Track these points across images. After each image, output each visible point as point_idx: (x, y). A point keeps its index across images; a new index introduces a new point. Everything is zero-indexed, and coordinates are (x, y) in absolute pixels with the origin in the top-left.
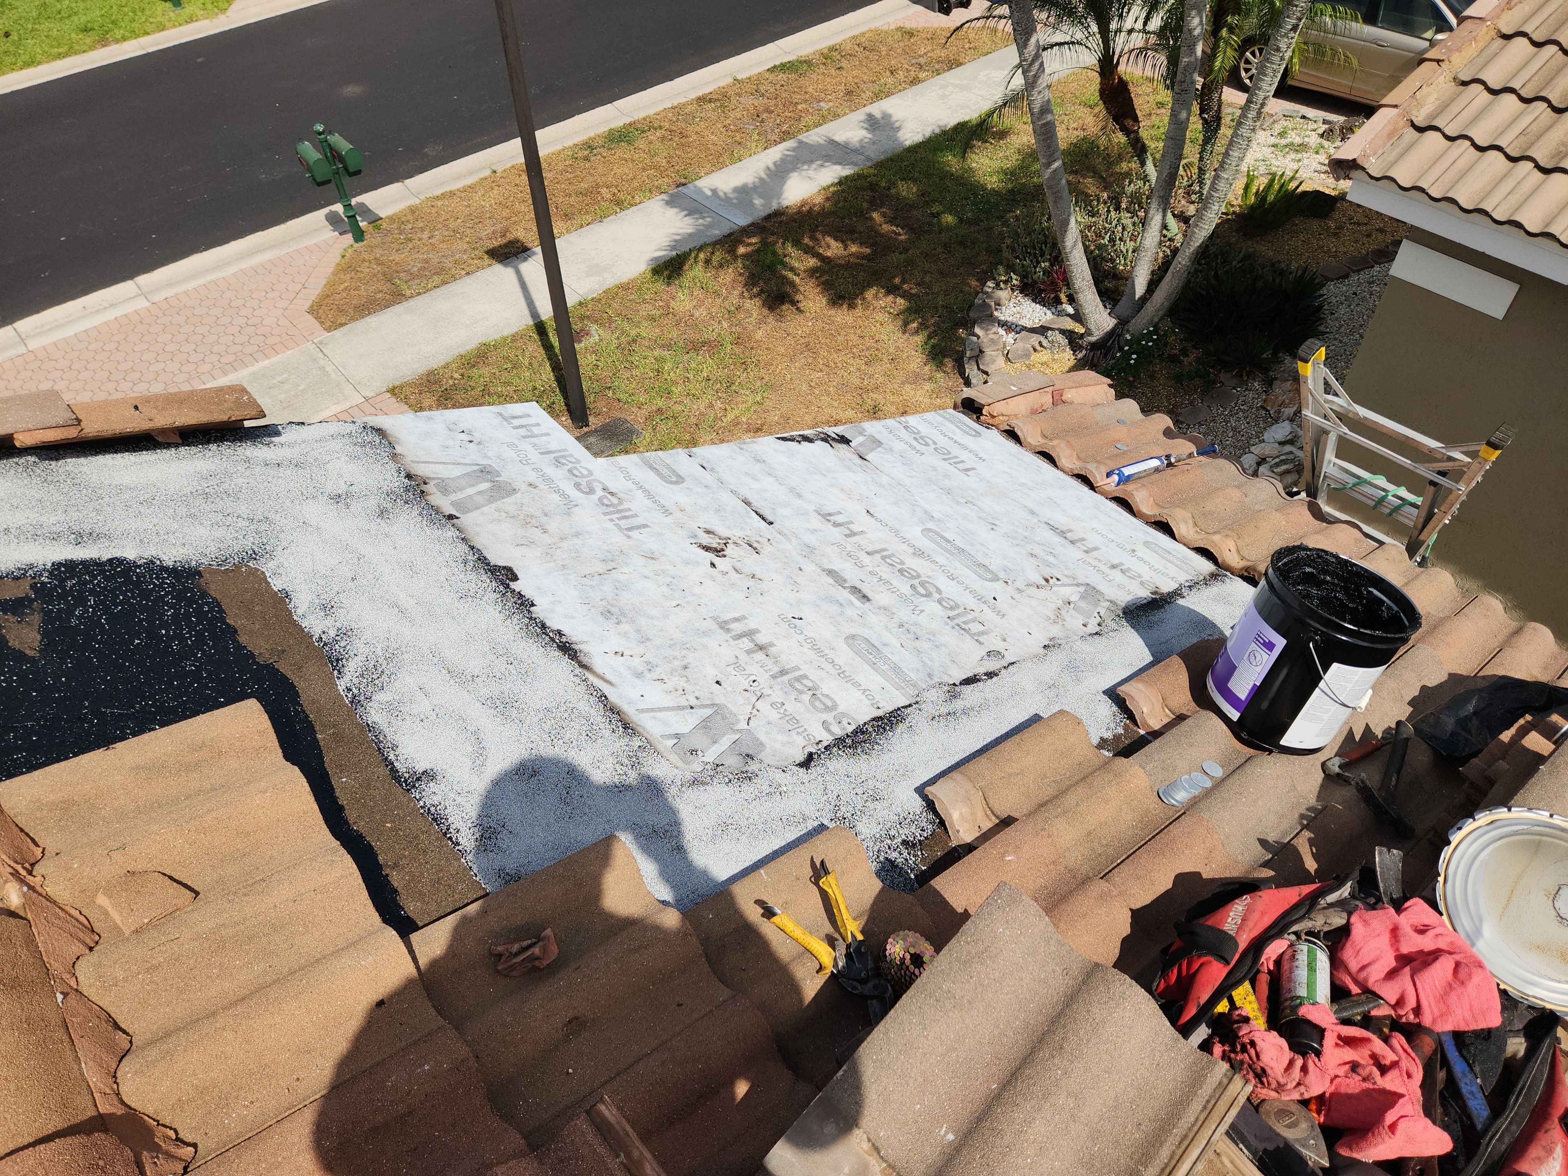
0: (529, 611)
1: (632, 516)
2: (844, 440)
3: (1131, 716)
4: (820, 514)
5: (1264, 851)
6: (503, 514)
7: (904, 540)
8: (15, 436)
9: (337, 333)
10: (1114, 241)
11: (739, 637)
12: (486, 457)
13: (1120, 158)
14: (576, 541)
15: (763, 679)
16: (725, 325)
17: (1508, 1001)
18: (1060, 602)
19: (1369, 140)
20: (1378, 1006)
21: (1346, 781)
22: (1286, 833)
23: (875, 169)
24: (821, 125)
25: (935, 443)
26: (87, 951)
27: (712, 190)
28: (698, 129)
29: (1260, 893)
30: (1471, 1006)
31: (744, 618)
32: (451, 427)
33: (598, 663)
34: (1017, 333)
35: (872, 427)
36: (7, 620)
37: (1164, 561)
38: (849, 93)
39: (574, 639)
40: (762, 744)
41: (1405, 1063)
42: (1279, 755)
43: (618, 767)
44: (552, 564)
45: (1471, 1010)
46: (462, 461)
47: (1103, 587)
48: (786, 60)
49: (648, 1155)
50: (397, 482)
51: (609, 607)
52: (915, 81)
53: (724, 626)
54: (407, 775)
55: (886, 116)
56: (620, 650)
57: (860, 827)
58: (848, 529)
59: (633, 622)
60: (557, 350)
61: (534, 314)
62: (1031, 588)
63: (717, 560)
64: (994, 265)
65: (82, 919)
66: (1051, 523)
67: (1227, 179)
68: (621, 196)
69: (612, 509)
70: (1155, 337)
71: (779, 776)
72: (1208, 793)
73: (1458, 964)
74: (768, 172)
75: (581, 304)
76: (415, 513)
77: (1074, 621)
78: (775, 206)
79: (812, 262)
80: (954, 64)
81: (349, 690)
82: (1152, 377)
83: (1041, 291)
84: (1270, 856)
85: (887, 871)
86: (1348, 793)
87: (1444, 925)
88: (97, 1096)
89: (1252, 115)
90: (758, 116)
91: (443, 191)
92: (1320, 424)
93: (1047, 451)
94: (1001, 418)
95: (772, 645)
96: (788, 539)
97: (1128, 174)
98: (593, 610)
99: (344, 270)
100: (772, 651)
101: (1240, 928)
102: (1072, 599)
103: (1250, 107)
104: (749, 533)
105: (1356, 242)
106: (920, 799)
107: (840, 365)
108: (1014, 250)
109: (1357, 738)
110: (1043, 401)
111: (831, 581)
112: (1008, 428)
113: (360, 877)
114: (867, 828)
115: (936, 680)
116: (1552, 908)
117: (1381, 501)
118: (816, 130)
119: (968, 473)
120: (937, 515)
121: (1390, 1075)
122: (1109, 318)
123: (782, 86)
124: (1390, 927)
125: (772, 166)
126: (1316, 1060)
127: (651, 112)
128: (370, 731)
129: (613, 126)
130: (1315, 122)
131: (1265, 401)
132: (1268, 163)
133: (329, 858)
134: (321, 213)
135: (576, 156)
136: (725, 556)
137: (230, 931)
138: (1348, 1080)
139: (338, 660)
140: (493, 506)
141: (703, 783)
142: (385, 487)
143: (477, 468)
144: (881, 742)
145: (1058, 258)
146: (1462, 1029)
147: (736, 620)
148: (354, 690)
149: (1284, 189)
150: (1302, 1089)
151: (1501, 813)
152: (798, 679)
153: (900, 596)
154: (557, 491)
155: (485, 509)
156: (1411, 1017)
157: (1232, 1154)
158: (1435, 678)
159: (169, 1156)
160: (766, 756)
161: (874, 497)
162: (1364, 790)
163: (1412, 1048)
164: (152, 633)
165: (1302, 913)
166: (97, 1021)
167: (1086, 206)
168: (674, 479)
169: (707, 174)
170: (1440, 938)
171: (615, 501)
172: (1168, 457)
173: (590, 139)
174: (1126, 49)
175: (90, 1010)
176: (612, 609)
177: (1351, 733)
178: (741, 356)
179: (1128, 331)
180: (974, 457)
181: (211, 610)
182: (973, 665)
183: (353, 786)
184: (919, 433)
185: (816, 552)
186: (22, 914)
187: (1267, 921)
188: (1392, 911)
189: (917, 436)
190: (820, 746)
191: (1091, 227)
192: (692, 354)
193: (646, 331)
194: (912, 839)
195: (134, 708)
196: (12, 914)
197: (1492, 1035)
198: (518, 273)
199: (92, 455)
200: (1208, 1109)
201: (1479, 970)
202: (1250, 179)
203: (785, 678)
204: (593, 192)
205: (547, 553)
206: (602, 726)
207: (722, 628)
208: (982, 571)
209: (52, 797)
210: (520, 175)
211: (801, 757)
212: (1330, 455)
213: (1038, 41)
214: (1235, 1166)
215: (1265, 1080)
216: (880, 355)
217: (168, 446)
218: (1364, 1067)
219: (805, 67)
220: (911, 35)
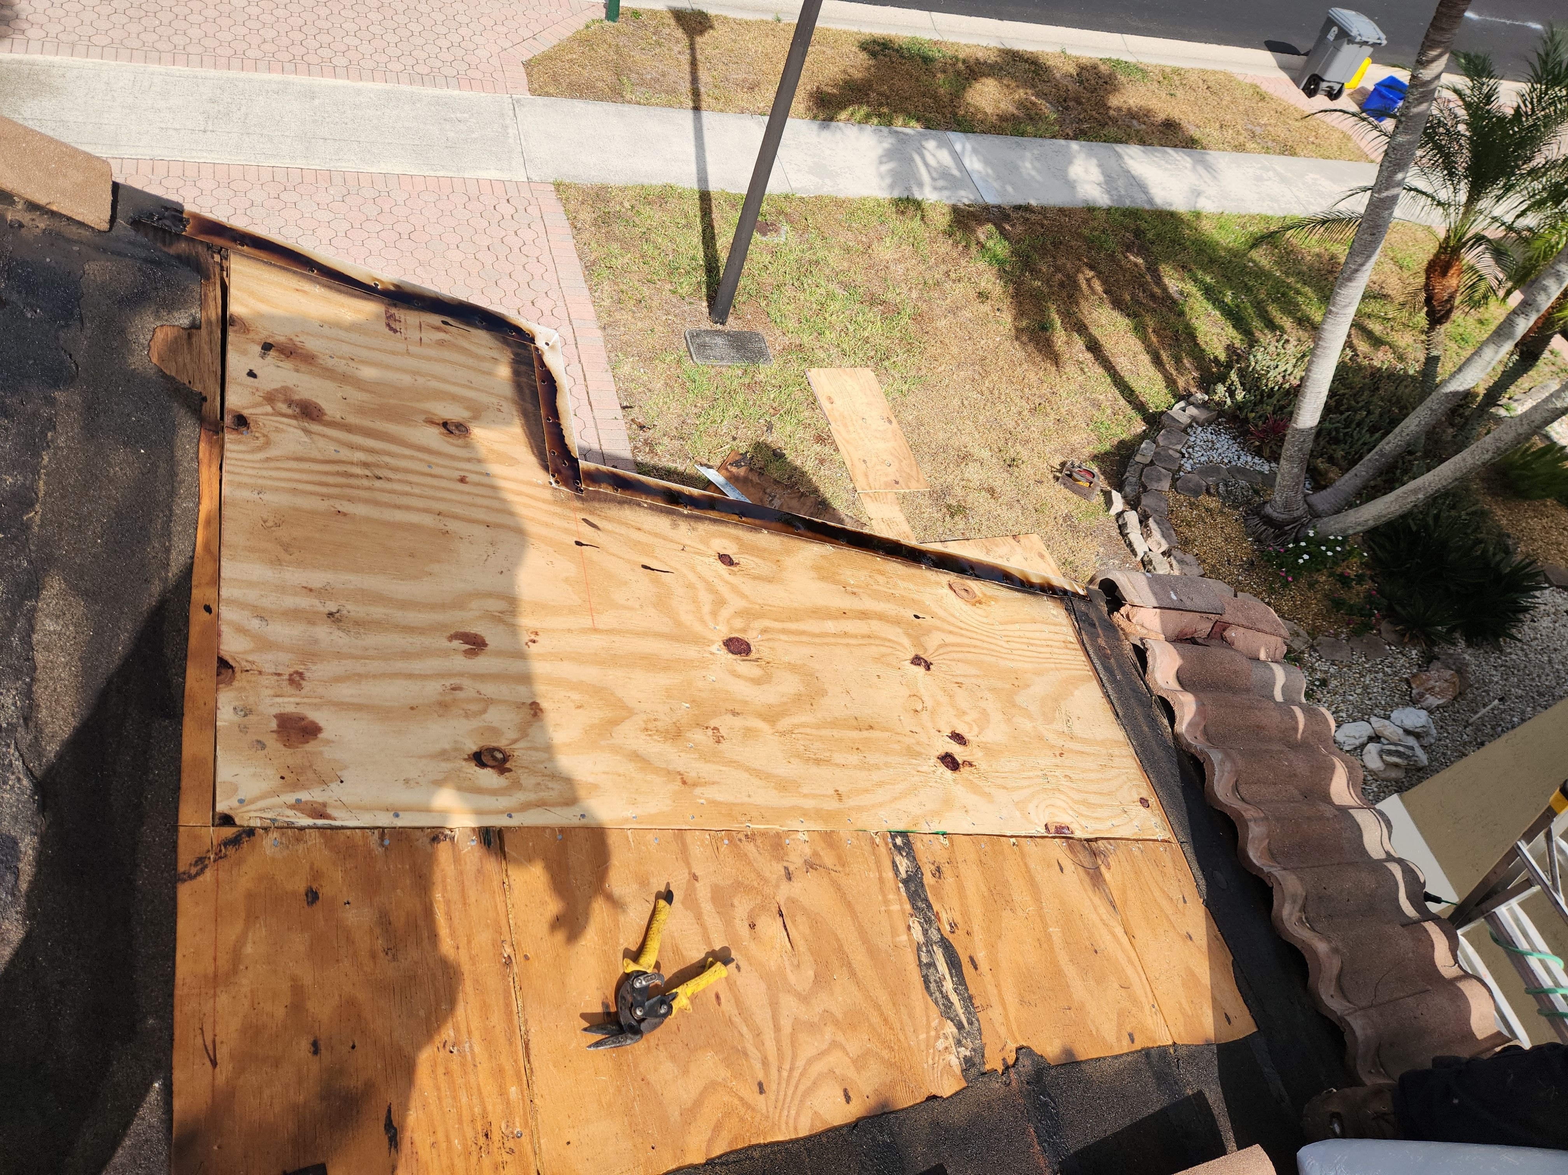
9: (540, 100)
16: (914, 294)
23: (1150, 215)
24: (1121, 143)
38: (1168, 125)
48: (1123, 59)
70: (1339, 549)
75: (786, 197)
82: (1312, 586)
83: (1247, 432)
91: (718, 12)
93: (1172, 703)
99: (581, 42)
108: (1244, 375)
110: (1199, 627)
112: (1139, 643)
123: (1106, 82)
127: (963, 41)
129: (918, 36)
131: (1414, 676)
173: (889, 39)
178: (912, 335)
179: (1314, 527)
192: (866, 307)
219: (1139, 76)
220: (1263, 99)
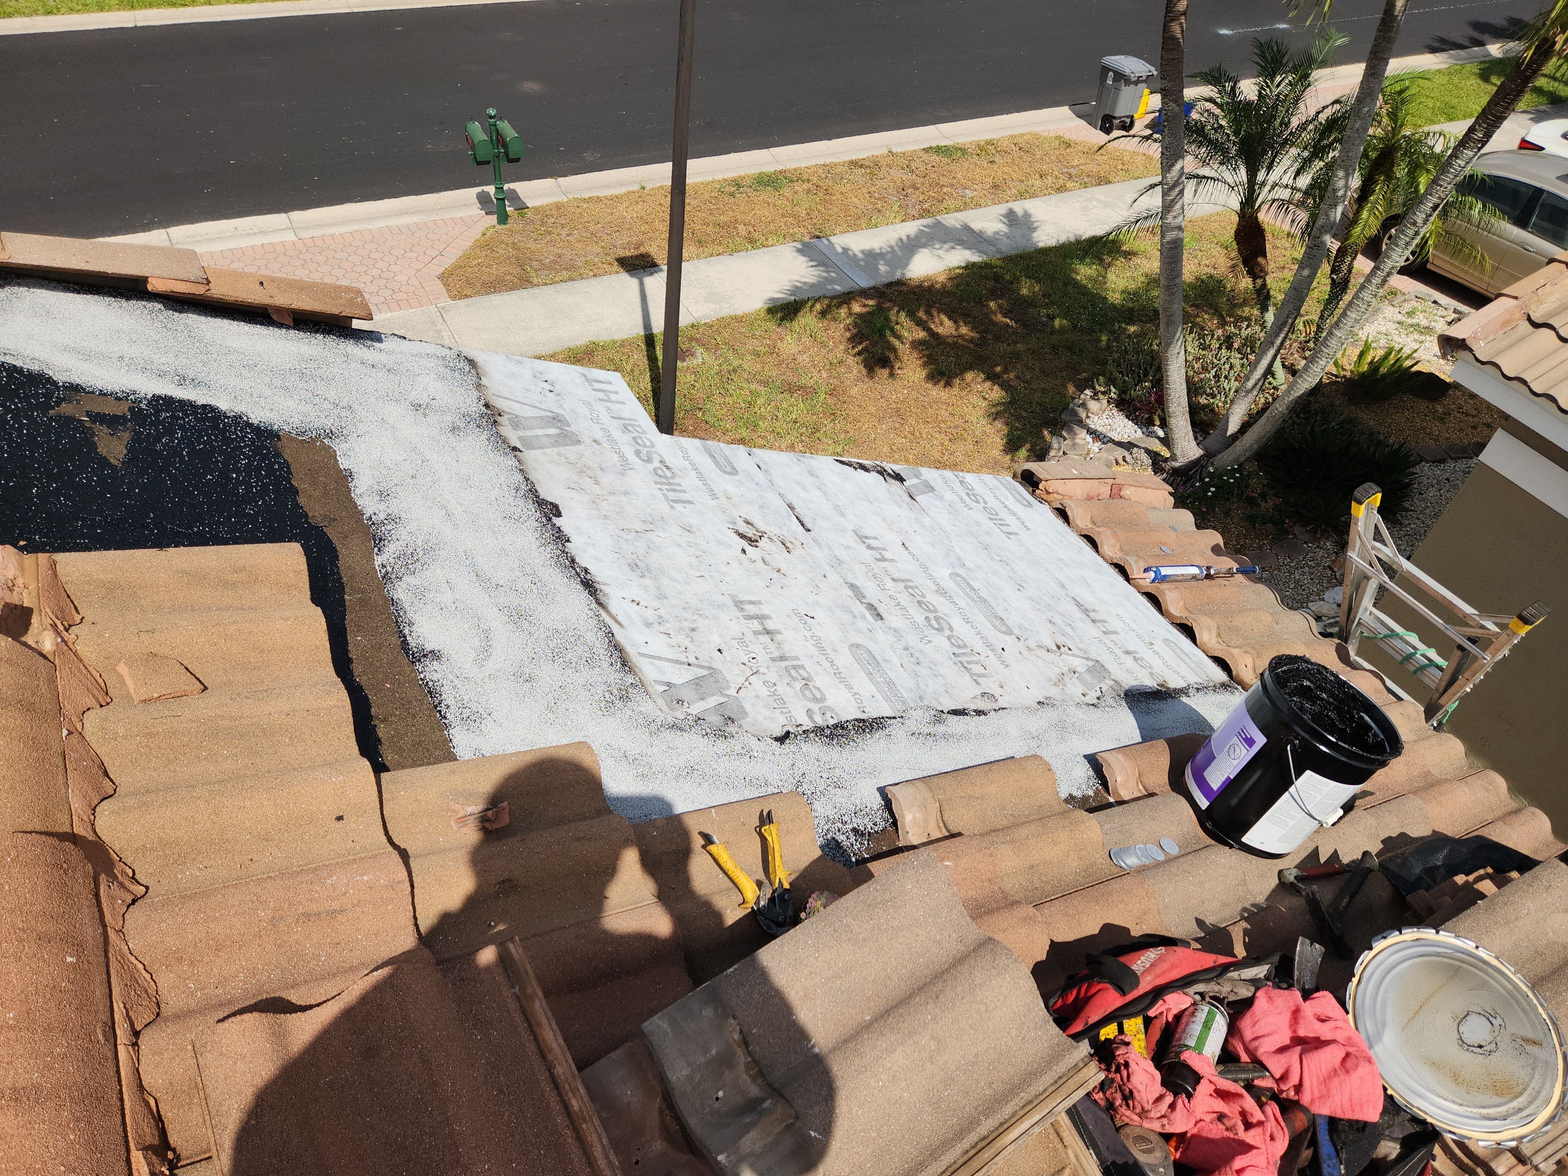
0: (563, 545)
1: (680, 491)
2: (899, 478)
3: (1105, 783)
4: (857, 535)
5: (1198, 930)
6: (563, 458)
7: (931, 577)
8: (149, 279)
9: (461, 303)
10: (1219, 378)
11: (751, 618)
12: (561, 407)
13: (1245, 303)
14: (623, 498)
15: (763, 658)
16: (824, 375)
17: (1391, 1105)
18: (1066, 669)
19: (1482, 324)
20: (1263, 1077)
21: (1298, 891)
22: (1225, 920)
23: (1004, 262)
24: (961, 211)
25: (985, 502)
26: (98, 706)
27: (843, 248)
28: (843, 190)
29: (1175, 948)
30: (1351, 1095)
31: (760, 602)
32: (537, 374)
33: (614, 605)
34: (1104, 443)
35: (929, 474)
36: (101, 431)
37: (1179, 660)
38: (995, 186)
39: (597, 579)
40: (745, 713)
41: (1271, 1126)
42: (1238, 852)
43: (607, 695)
44: (596, 512)
45: (1350, 1100)
46: (538, 405)
47: (1111, 667)
48: (942, 144)
49: (540, 994)
50: (475, 408)
51: (637, 561)
52: (1061, 189)
53: (739, 604)
54: (415, 650)
55: (1027, 215)
56: (637, 600)
57: (817, 805)
58: (880, 553)
59: (656, 579)
60: (660, 364)
61: (647, 325)
62: (1042, 650)
63: (748, 549)
64: (1096, 375)
65: (100, 681)
66: (1078, 599)
67: (1340, 338)
68: (756, 236)
69: (663, 480)
70: (1238, 475)
71: (754, 743)
72: (1158, 865)
73: (1348, 1055)
74: (900, 243)
75: (693, 326)
76: (484, 436)
77: (1075, 689)
78: (898, 275)
79: (921, 334)
80: (1103, 180)
81: (384, 566)
82: (1227, 514)
83: (1136, 409)
84: (1203, 935)
85: (831, 848)
86: (1297, 902)
87: (1347, 1022)
88: (75, 818)
89: (1376, 281)
90: (903, 190)
91: (590, 195)
92: (1362, 568)
93: (1092, 535)
94: (1056, 495)
95: (780, 632)
96: (820, 547)
97: (1248, 319)
98: (622, 560)
99: (482, 248)
100: (778, 637)
101: (1147, 971)
102: (1079, 669)
103: (1376, 273)
104: (785, 533)
105: (1461, 430)
106: (880, 798)
107: (924, 436)
108: (1119, 365)
109: (1322, 860)
110: (1101, 491)
111: (851, 593)
112: (1060, 506)
113: (351, 711)
114: (823, 809)
115: (926, 703)
116: (1456, 1031)
117: (1409, 657)
118: (956, 214)
119: (1010, 536)
120: (969, 564)
121: (1253, 1132)
122: (1196, 448)
123: (933, 167)
124: (1293, 1008)
125: (904, 238)
126: (1186, 1101)
127: (803, 165)
128: (393, 604)
129: (764, 170)
130: (1446, 309)
131: (1333, 562)
132: (1390, 338)
133: (328, 688)
134: (474, 191)
135: (723, 190)
136: (757, 547)
137: (226, 723)
138: (1211, 1126)
139: (381, 540)
140: (556, 449)
141: (681, 730)
142: (463, 409)
143: (550, 414)
144: (858, 741)
145: (1159, 382)
146: (1337, 1116)
147: (752, 603)
148: (388, 568)
149: (1398, 364)
150: (1165, 1121)
151: (1429, 934)
152: (795, 667)
153: (914, 623)
154: (618, 452)
155: (548, 450)
156: (1292, 1093)
157: (1078, 1150)
158: (1418, 830)
159: (122, 885)
160: (746, 723)
161: (913, 533)
162: (1313, 902)
163: (1284, 1119)
164: (225, 474)
165: (1210, 976)
166: (91, 763)
167: (1199, 339)
168: (729, 469)
169: (841, 233)
170: (1339, 1031)
171: (668, 474)
172: (1208, 568)
173: (740, 177)
174: (1270, 198)
175: (88, 752)
176: (640, 564)
177: (1315, 853)
178: (833, 407)
179: (1212, 464)
180: (1020, 524)
181: (279, 469)
182: (965, 697)
183: (365, 646)
184: (973, 490)
185: (844, 565)
186: (51, 659)
187: (1175, 974)
188: (1298, 994)
189: (970, 493)
190: (799, 729)
191: (1199, 359)
192: (786, 395)
193: (749, 364)
194: (863, 829)
195: (192, 530)
196: (44, 657)
197: (1367, 1130)
198: (642, 285)
199: (212, 316)
200: (1059, 1083)
201: (1367, 1064)
202: (1367, 347)
203: (784, 664)
204: (729, 227)
205: (594, 502)
206: (602, 657)
207: (737, 606)
208: (997, 623)
209: (102, 576)
210: (666, 196)
211: (779, 733)
212: (1367, 602)
213: (1183, 168)
214: (1078, 1160)
215: (1131, 1103)
216: (965, 435)
217: (280, 325)
218: (1230, 1118)
219: (959, 154)
220: (1068, 145)
